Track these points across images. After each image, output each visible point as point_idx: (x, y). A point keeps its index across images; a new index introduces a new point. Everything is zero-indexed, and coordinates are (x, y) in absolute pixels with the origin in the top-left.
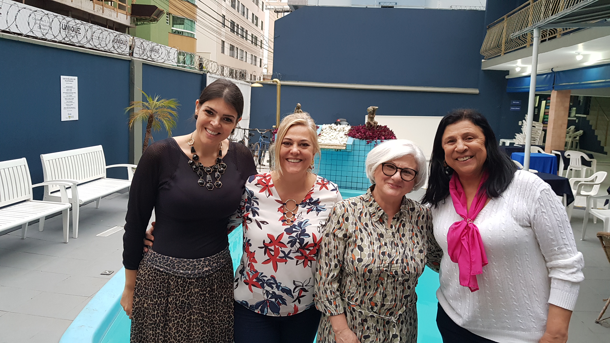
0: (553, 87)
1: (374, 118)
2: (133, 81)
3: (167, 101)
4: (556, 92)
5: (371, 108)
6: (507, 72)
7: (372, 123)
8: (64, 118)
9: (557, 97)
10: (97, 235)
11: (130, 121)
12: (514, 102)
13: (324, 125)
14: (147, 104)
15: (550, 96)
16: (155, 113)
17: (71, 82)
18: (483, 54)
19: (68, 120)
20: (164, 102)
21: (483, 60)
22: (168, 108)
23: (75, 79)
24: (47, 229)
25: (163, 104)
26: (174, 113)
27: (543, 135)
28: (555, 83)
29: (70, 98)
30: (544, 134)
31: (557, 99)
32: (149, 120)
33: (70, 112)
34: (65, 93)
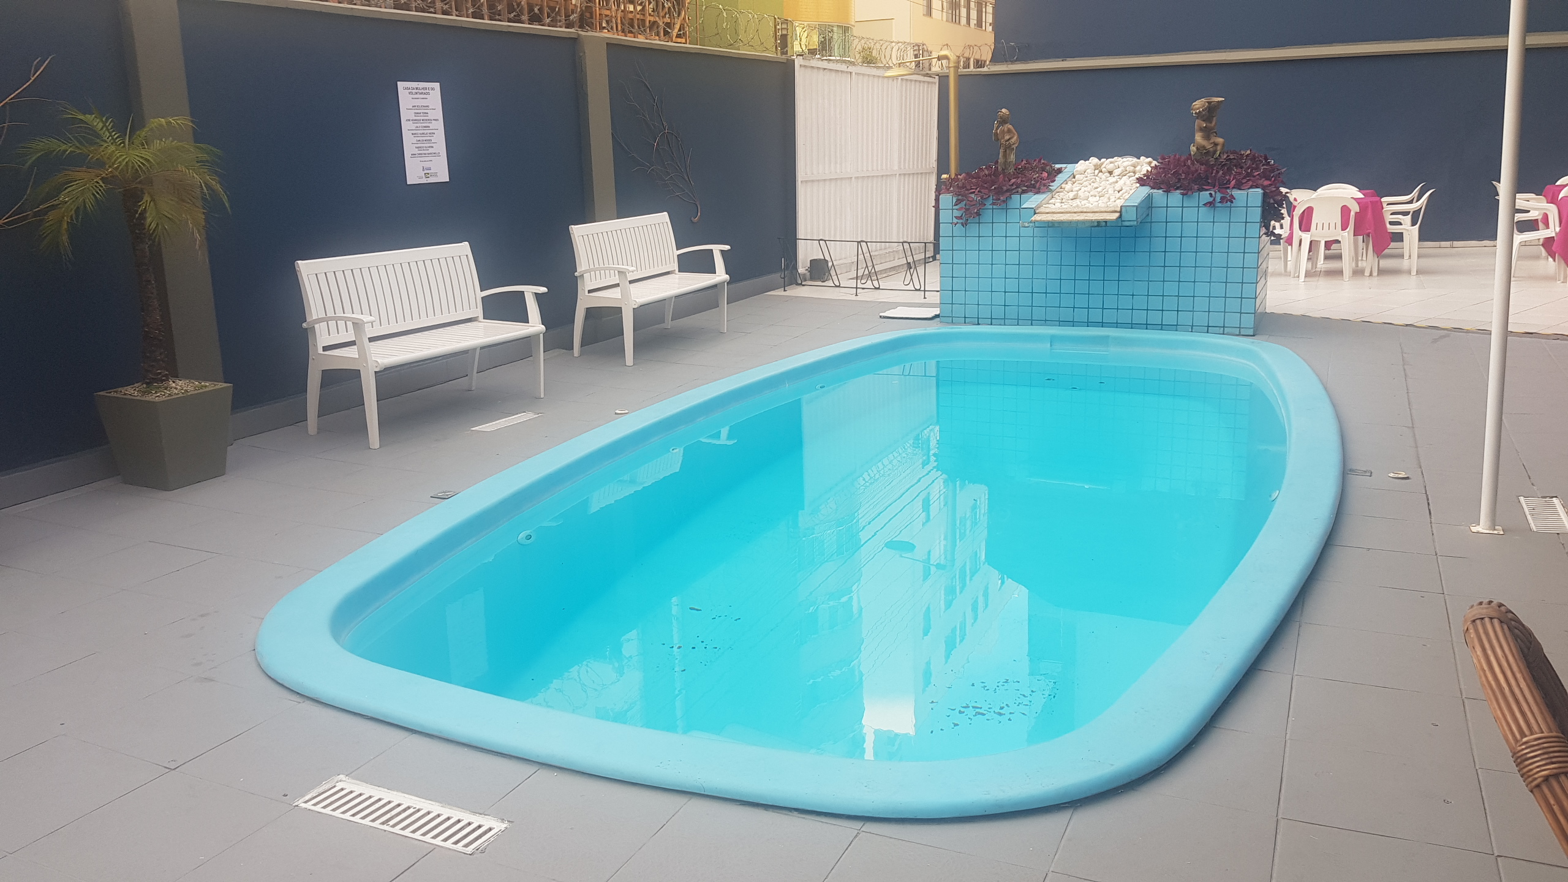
2: (584, 88)
5: (1202, 103)
7: (1209, 145)
8: (414, 175)
10: (471, 428)
13: (1082, 162)
17: (425, 96)
19: (424, 181)
23: (433, 89)
29: (426, 131)
33: (427, 165)
34: (411, 122)
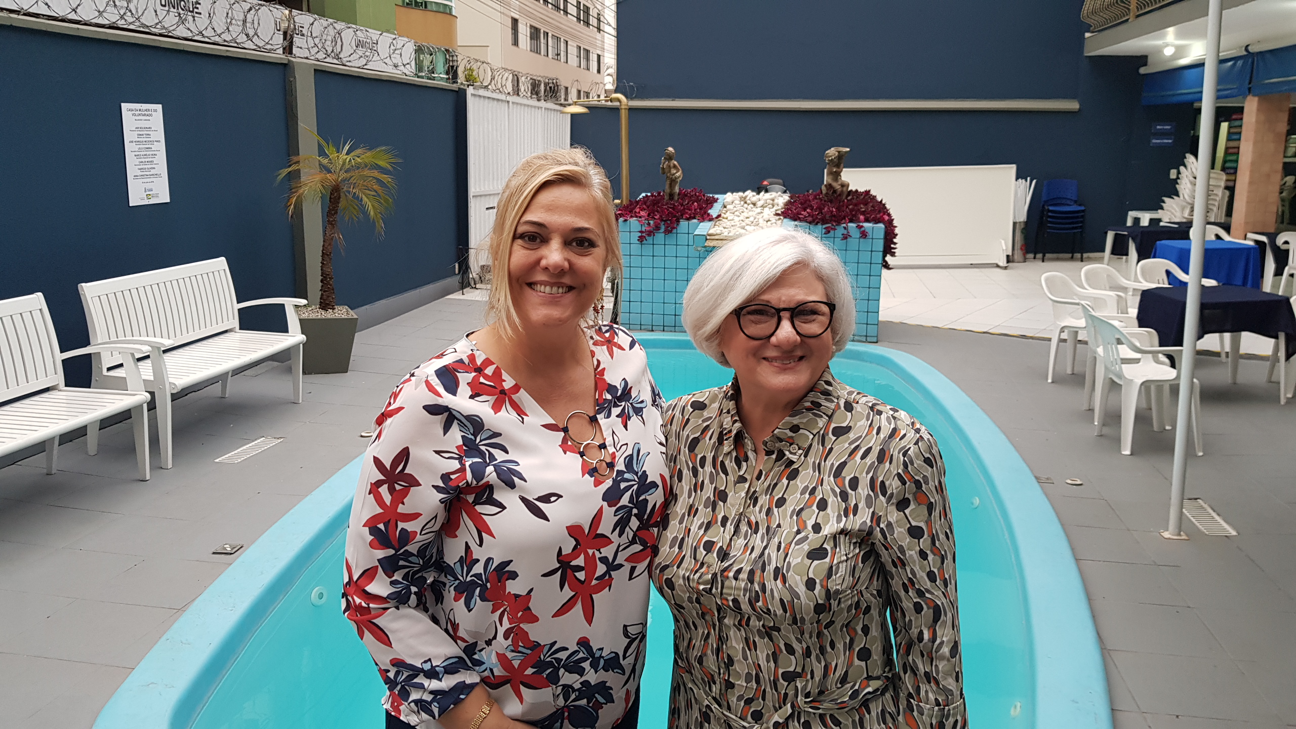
0: (1249, 89)
1: (842, 174)
2: (294, 111)
3: (369, 154)
4: (1256, 99)
5: (832, 152)
6: (1142, 60)
7: (837, 186)
8: (136, 198)
9: (1258, 110)
10: (217, 460)
11: (288, 200)
12: (1158, 127)
13: (729, 194)
14: (325, 161)
15: (1241, 110)
16: (344, 180)
17: (148, 118)
18: (1088, 21)
19: (146, 202)
20: (363, 156)
21: (1087, 35)
22: (373, 169)
23: (155, 111)
24: (104, 449)
25: (359, 160)
26: (385, 178)
27: (1226, 199)
28: (1254, 79)
29: (148, 153)
30: (1229, 197)
31: (1257, 115)
32: (330, 198)
33: (148, 186)
34: (135, 143)
